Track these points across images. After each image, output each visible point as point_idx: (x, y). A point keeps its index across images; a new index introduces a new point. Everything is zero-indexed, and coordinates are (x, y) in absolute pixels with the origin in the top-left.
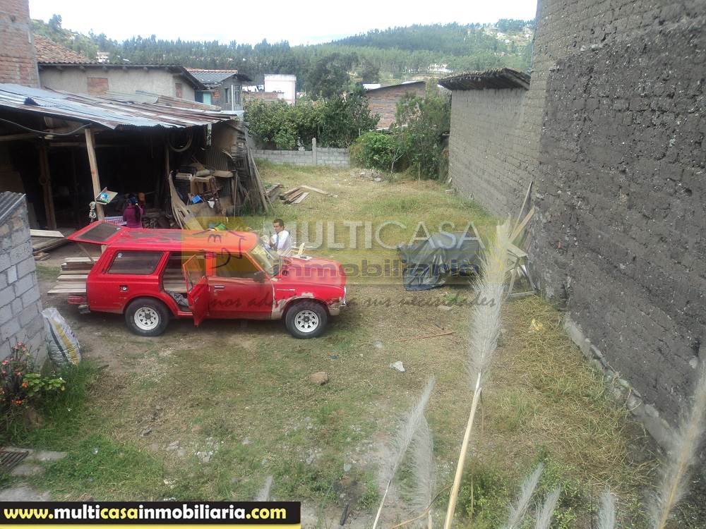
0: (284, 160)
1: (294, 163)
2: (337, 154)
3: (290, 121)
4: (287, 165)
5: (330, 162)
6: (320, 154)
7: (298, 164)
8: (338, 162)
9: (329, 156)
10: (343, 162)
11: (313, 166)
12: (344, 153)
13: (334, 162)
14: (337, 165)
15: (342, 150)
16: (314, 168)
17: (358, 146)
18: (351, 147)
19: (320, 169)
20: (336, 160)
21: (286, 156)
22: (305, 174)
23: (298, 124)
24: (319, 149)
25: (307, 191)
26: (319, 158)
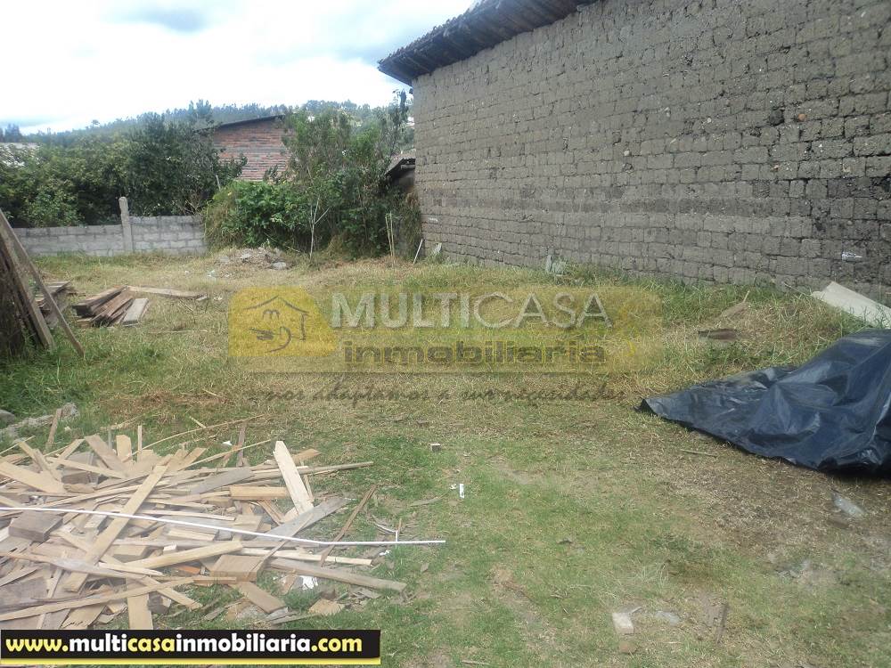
0: (56, 246)
1: (82, 252)
2: (177, 228)
3: (57, 176)
4: (63, 255)
5: (164, 245)
6: (141, 230)
7: (91, 254)
8: (181, 244)
9: (160, 233)
10: (191, 243)
11: (127, 255)
12: (192, 225)
13: (173, 243)
14: (179, 249)
15: (188, 219)
16: (129, 258)
17: (219, 209)
18: (207, 211)
19: (144, 259)
20: (177, 240)
21: (62, 238)
22: (118, 268)
23: (77, 182)
24: (137, 219)
25: (142, 295)
26: (139, 237)
